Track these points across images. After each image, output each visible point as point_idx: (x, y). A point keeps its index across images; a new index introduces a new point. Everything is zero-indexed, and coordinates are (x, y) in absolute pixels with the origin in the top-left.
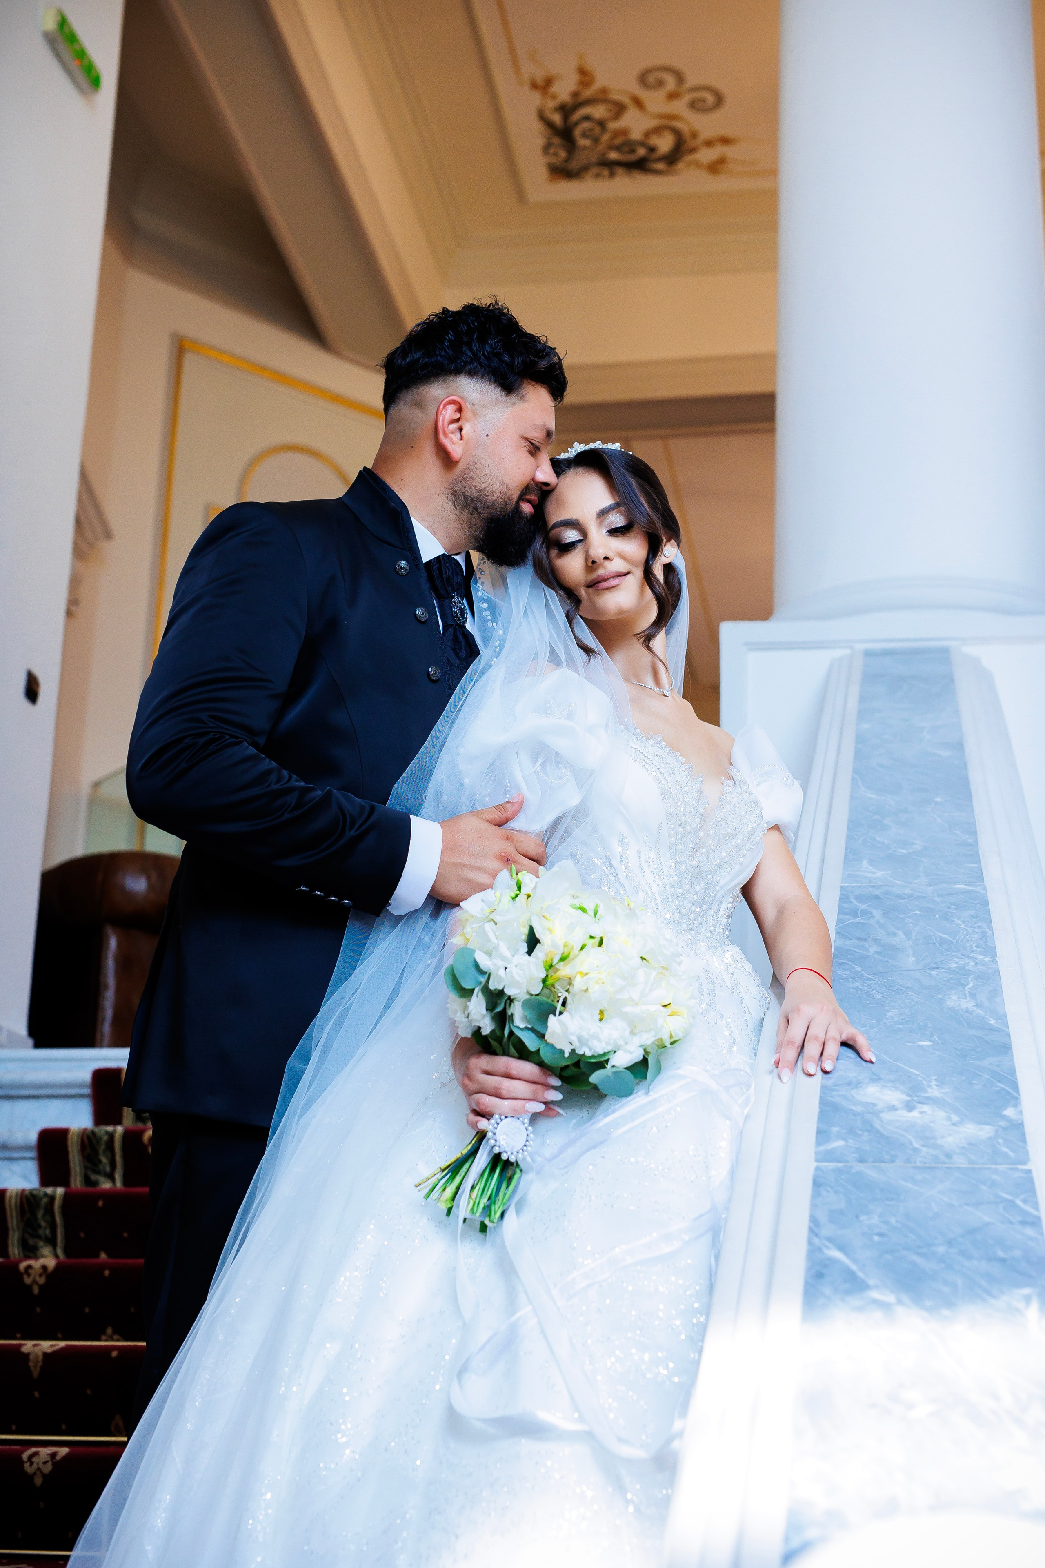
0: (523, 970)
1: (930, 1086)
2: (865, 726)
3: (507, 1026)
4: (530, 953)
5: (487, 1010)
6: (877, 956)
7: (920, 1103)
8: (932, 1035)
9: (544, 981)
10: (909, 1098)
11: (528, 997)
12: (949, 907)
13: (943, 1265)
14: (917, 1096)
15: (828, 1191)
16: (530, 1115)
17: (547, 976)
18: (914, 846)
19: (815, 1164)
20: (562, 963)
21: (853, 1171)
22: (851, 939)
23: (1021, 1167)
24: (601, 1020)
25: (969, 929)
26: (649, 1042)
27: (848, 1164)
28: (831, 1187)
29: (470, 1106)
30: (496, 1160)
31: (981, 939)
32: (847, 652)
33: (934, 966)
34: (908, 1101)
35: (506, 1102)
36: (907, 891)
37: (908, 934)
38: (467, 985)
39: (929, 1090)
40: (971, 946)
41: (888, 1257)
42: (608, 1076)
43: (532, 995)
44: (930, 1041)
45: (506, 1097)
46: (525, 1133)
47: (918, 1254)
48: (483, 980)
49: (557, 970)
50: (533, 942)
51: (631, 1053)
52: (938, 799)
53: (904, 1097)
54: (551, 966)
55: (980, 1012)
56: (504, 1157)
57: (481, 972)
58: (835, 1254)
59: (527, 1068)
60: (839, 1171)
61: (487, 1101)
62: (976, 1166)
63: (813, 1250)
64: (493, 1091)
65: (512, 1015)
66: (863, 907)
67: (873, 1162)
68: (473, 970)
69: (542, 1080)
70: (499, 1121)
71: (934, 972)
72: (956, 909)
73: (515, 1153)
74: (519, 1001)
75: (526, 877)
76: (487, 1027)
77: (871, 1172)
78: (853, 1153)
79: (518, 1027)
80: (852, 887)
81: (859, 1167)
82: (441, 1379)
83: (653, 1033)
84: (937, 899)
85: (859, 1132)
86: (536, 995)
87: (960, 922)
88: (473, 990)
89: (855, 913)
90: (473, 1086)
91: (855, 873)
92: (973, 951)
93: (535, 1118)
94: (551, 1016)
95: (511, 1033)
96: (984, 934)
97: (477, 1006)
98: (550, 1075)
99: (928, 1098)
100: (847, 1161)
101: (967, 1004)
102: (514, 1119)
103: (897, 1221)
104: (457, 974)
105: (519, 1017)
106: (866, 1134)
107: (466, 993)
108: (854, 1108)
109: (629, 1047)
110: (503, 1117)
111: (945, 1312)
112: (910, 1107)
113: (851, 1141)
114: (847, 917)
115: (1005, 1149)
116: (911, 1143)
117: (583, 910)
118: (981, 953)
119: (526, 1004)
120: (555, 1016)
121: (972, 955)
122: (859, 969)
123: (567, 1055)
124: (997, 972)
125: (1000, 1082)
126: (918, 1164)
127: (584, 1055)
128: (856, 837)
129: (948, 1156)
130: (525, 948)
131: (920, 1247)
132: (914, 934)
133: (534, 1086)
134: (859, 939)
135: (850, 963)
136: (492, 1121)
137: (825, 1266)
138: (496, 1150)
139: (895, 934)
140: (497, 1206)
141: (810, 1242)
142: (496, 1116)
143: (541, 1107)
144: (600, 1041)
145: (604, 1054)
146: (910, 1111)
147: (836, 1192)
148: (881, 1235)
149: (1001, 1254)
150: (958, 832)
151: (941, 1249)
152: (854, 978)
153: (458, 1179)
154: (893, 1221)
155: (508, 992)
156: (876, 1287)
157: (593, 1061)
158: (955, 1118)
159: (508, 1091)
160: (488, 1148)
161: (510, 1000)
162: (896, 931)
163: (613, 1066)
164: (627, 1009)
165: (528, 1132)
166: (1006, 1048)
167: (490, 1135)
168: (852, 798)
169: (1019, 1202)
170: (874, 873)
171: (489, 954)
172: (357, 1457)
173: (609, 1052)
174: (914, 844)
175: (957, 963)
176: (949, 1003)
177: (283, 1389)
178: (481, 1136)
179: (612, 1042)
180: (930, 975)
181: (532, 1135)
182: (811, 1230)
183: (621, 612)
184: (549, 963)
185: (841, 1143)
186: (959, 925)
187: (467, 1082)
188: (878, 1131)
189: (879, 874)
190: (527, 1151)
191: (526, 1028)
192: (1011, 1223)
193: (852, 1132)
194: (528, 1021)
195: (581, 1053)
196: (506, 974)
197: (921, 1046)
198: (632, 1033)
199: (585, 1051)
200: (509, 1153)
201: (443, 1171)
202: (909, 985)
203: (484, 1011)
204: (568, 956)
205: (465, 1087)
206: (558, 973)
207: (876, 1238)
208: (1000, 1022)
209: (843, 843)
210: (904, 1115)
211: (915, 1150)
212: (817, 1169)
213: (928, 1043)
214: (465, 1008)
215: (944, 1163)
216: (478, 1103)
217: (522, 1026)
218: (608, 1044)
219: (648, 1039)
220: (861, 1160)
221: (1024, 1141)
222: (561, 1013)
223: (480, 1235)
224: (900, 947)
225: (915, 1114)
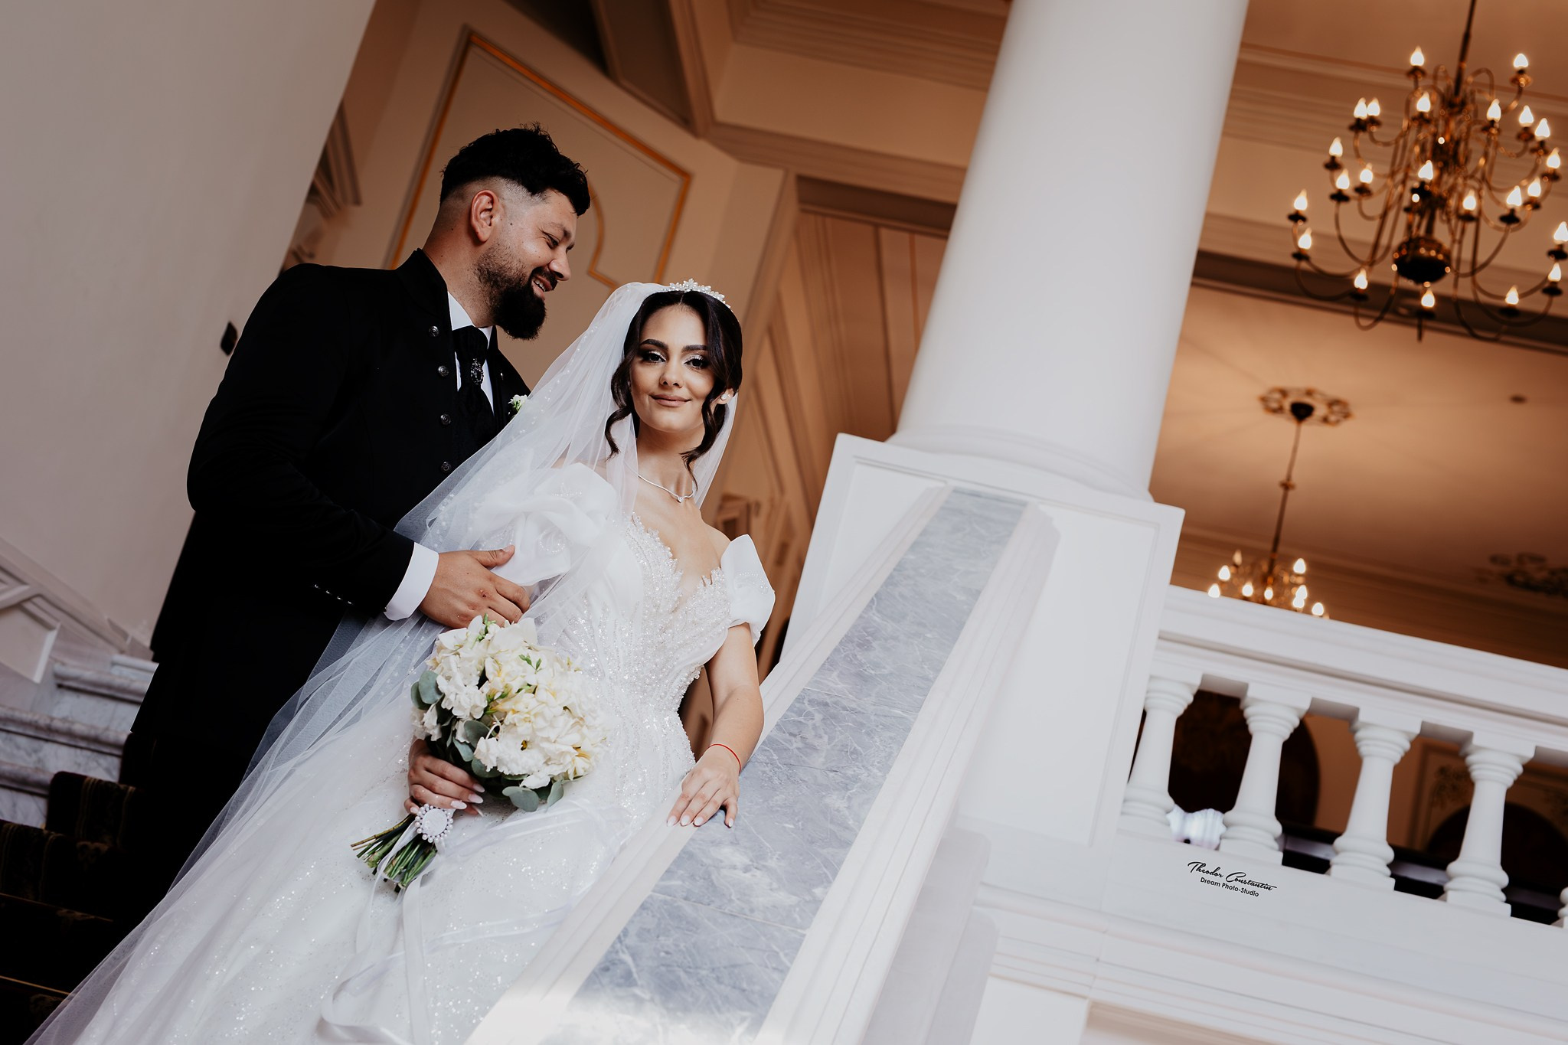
0: (470, 699)
1: (771, 858)
2: (911, 557)
3: (450, 737)
4: (480, 685)
5: (438, 723)
6: (796, 751)
7: (756, 868)
8: (798, 821)
9: (486, 710)
10: (750, 863)
11: (470, 719)
12: (877, 726)
13: (698, 983)
14: (757, 863)
15: (648, 914)
16: (454, 810)
17: (488, 706)
18: (883, 670)
19: (650, 893)
20: (501, 700)
21: (676, 904)
22: (784, 733)
23: (799, 931)
24: (522, 749)
25: (881, 747)
26: (556, 774)
27: (675, 899)
28: (652, 912)
29: (410, 793)
30: (418, 839)
31: (885, 757)
32: (942, 485)
33: (836, 769)
34: (749, 865)
35: (437, 796)
36: (854, 705)
37: (831, 739)
38: (426, 700)
39: (770, 861)
40: (874, 761)
41: (663, 969)
42: (518, 792)
43: (474, 719)
44: (794, 825)
45: (437, 792)
46: (447, 823)
47: (686, 972)
48: (438, 698)
49: (498, 704)
50: (483, 679)
51: (541, 779)
52: (929, 635)
53: (747, 861)
54: (492, 700)
55: (847, 812)
56: (424, 838)
57: (439, 692)
58: (627, 958)
59: (460, 774)
60: (665, 902)
61: (423, 792)
62: (768, 923)
63: (613, 950)
64: (428, 785)
65: (456, 731)
66: (810, 709)
67: (695, 902)
68: (433, 690)
69: (469, 785)
70: (428, 809)
71: (832, 774)
72: (882, 729)
73: (434, 837)
74: (463, 721)
75: (493, 628)
76: (436, 736)
77: (688, 909)
78: (683, 892)
79: (459, 741)
80: (812, 691)
81: (681, 903)
82: (326, 992)
83: (561, 766)
84: (873, 718)
85: (698, 878)
86: (478, 720)
87: (878, 740)
88: (430, 705)
89: (800, 713)
90: (416, 778)
91: (822, 681)
92: (872, 765)
93: (458, 814)
94: (482, 738)
95: (452, 744)
96: (890, 754)
97: (431, 718)
98: (476, 783)
99: (764, 866)
100: (675, 897)
101: (841, 804)
102: (441, 810)
103: (685, 947)
104: (420, 691)
105: (461, 733)
106: (702, 880)
107: (424, 707)
108: (704, 860)
109: (541, 774)
110: (432, 807)
111: (679, 1014)
112: (746, 870)
113: (687, 883)
114: (793, 714)
115: (796, 916)
116: (730, 895)
117: (529, 662)
118: (878, 768)
119: (467, 724)
120: (485, 738)
121: (870, 768)
122: (776, 757)
123: (488, 770)
124: (881, 785)
125: (826, 867)
126: (726, 911)
127: (503, 773)
128: (842, 651)
129: (752, 911)
130: (476, 681)
131: (690, 967)
132: (837, 740)
133: (461, 789)
134: (791, 734)
135: (772, 751)
136: (422, 808)
137: (614, 964)
138: (420, 831)
139: (821, 737)
140: (410, 874)
141: (613, 946)
142: (427, 805)
143: (464, 806)
144: (517, 765)
145: (519, 776)
146: (745, 872)
147: (653, 916)
148: (667, 953)
149: (745, 986)
150: (926, 667)
151: (704, 973)
152: (767, 764)
153: (386, 847)
154: (682, 945)
155: (454, 712)
156: (642, 986)
157: (509, 779)
158: (775, 885)
159: (441, 788)
160: (414, 829)
161: (456, 719)
162: (823, 735)
163: (524, 787)
164: (545, 745)
165: (449, 823)
166: (847, 844)
167: (417, 818)
168: (861, 617)
169: (781, 955)
170: (837, 684)
171: (448, 678)
172: (247, 1033)
173: (524, 775)
174: (884, 668)
175: (854, 771)
176: (828, 800)
177: (209, 971)
178: (411, 818)
179: (527, 767)
180: (827, 776)
181: (451, 826)
182: (619, 938)
183: (669, 429)
184: (491, 697)
185: (679, 883)
186: (876, 742)
187: (412, 774)
188: (712, 881)
189: (840, 686)
190: (443, 837)
191: (465, 742)
192: (767, 967)
193: (692, 877)
194: (467, 738)
195: (501, 771)
196: (455, 699)
197: (784, 827)
198: (546, 763)
199: (505, 770)
200: (429, 836)
201: (377, 838)
202: (805, 779)
203: (435, 723)
204: (506, 695)
205: (410, 777)
206: (498, 706)
207: (662, 954)
208: (857, 823)
209: (829, 653)
210: (740, 875)
211: (731, 901)
212: (650, 897)
213: (792, 826)
214: (422, 717)
215: (745, 914)
216: (415, 792)
217: (462, 740)
218: (523, 768)
219: (556, 770)
220: (686, 899)
221: (814, 914)
222: (491, 736)
223: (393, 892)
224: (818, 748)
225: (748, 875)
